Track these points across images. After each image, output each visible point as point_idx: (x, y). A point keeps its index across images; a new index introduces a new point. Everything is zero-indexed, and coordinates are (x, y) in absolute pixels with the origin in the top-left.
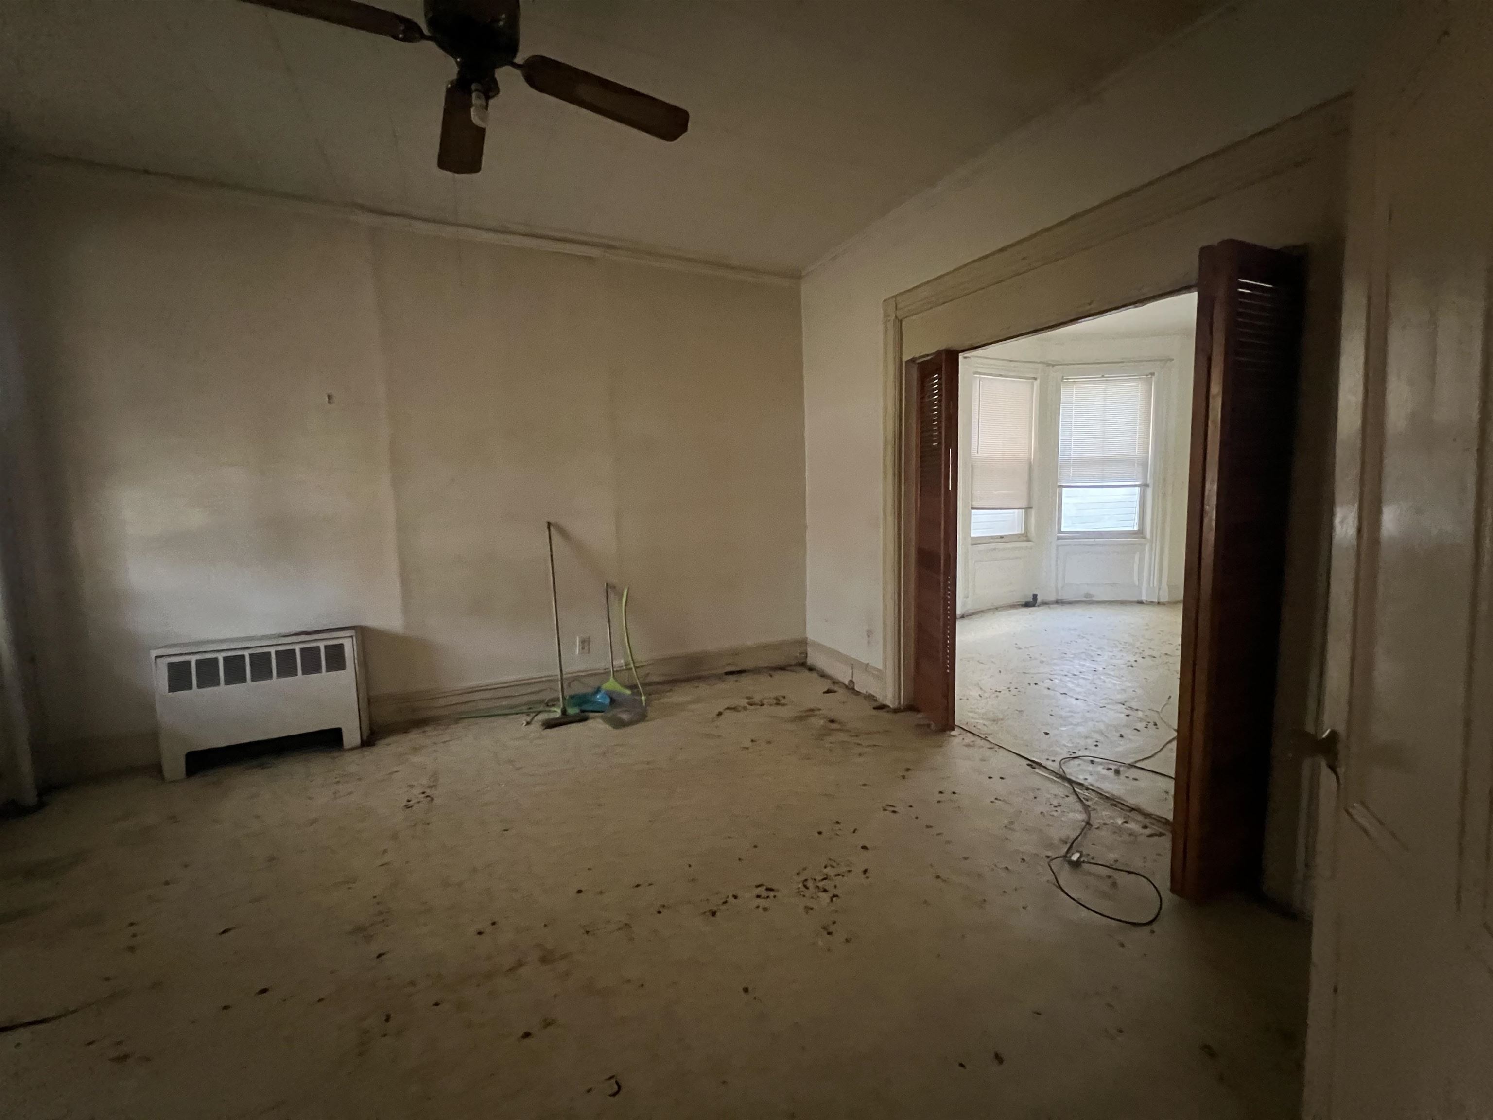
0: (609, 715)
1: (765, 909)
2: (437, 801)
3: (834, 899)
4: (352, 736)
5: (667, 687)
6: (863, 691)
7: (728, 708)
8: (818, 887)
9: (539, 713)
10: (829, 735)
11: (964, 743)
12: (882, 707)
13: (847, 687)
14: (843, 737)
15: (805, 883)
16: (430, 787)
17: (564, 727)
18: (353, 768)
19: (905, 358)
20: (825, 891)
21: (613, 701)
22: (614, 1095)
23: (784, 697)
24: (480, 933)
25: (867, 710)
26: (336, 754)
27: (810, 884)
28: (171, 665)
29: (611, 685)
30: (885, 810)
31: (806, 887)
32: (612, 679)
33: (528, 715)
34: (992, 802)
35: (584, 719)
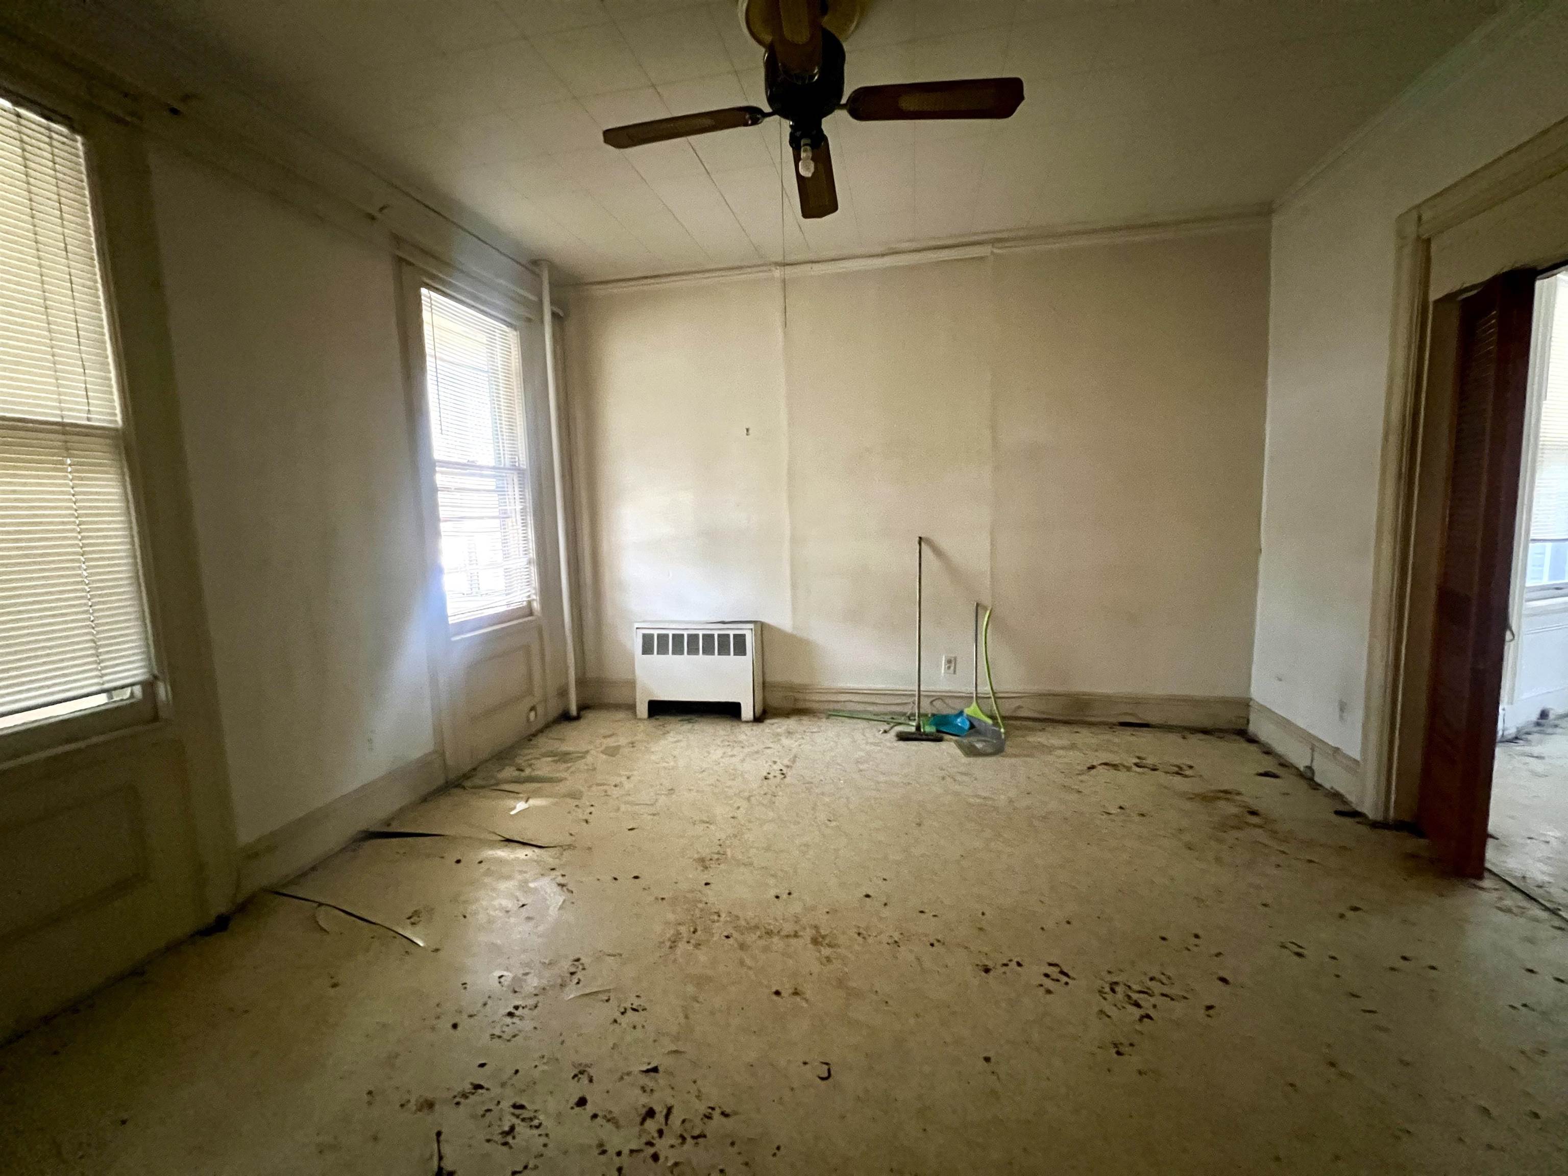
0: (965, 741)
1: (1049, 992)
2: (788, 780)
3: (1146, 1020)
4: (747, 712)
5: (1037, 725)
6: (1327, 785)
7: (1106, 764)
8: (1129, 997)
9: (900, 724)
10: (1238, 828)
11: (1498, 905)
12: (1355, 814)
13: (1301, 775)
14: (1260, 835)
15: (1114, 986)
16: (788, 767)
17: (916, 743)
18: (742, 737)
19: (1434, 295)
20: (1137, 1005)
21: (972, 726)
22: (822, 1079)
23: (1191, 767)
24: (777, 897)
25: (1324, 810)
26: (735, 723)
27: (1119, 989)
28: (644, 636)
29: (972, 710)
30: (1283, 946)
31: (1113, 990)
32: (974, 704)
33: (888, 724)
34: (1512, 1007)
35: (940, 740)
